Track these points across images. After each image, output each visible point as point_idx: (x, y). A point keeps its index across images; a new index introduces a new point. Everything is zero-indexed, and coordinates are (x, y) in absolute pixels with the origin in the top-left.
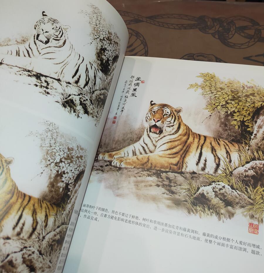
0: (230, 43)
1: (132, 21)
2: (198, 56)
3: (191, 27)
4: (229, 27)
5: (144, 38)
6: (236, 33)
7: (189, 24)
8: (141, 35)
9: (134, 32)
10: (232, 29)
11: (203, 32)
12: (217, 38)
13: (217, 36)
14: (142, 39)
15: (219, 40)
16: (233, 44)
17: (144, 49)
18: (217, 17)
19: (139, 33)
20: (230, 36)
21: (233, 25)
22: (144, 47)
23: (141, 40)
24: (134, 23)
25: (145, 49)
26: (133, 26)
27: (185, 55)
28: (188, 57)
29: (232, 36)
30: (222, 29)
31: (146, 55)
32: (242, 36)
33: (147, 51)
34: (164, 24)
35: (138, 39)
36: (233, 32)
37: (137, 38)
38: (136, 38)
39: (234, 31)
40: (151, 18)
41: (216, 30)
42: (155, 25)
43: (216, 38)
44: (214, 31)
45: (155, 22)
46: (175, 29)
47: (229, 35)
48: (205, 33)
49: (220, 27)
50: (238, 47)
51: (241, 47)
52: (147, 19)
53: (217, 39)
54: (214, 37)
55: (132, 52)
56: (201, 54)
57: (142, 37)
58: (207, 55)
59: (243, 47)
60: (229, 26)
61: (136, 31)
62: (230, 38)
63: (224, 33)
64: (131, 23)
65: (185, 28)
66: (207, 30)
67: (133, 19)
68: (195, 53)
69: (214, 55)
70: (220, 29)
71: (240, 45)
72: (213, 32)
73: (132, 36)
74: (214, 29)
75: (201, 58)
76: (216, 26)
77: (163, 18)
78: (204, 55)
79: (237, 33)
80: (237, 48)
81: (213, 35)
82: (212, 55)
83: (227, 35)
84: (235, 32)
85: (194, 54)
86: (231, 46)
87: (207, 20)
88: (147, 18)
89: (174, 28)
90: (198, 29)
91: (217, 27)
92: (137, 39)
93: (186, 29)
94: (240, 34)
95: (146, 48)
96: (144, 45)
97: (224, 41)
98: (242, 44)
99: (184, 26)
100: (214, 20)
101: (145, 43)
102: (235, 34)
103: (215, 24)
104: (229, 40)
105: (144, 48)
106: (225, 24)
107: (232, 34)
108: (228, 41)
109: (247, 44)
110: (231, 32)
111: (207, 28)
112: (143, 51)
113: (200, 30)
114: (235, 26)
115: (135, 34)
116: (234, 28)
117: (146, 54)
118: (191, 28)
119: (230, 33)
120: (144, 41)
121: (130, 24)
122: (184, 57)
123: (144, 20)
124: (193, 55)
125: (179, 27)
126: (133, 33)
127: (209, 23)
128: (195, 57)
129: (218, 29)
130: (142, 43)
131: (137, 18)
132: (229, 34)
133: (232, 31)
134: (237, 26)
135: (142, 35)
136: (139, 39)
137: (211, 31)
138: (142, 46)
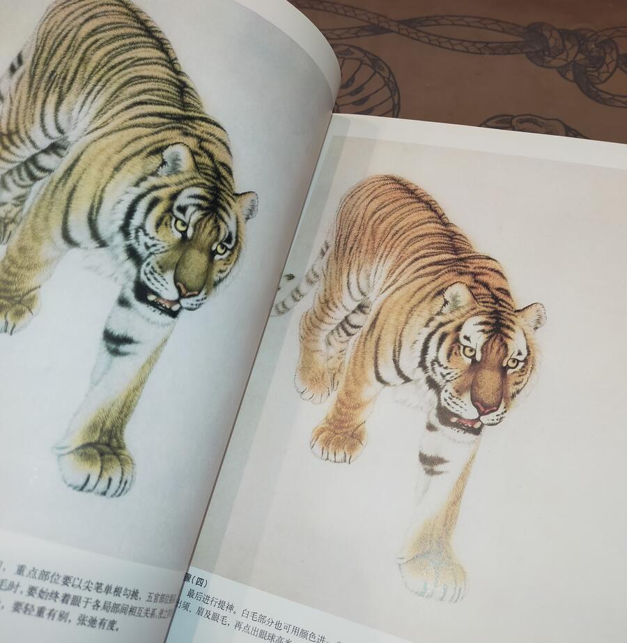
0: (600, 93)
1: (362, 28)
2: (522, 122)
3: (507, 49)
4: (602, 55)
5: (391, 73)
6: (618, 69)
7: (503, 43)
8: (384, 66)
9: (368, 57)
10: (608, 59)
11: (538, 65)
12: (572, 78)
13: (570, 75)
14: (386, 74)
15: (575, 84)
17: (391, 99)
18: (572, 28)
19: (379, 59)
20: (604, 76)
21: (612, 49)
22: (389, 94)
23: (383, 77)
24: (368, 35)
25: (394, 101)
26: (365, 42)
27: (491, 119)
28: (496, 122)
29: (608, 75)
30: (583, 57)
31: (396, 114)
33: (399, 104)
34: (442, 40)
35: (377, 74)
36: (613, 65)
37: (376, 72)
38: (373, 71)
39: (614, 62)
40: (410, 23)
41: (569, 60)
42: (419, 40)
43: (566, 79)
44: (565, 63)
45: (420, 34)
46: (468, 52)
47: (599, 73)
48: (543, 66)
49: (580, 52)
50: (622, 105)
52: (401, 26)
53: (571, 81)
54: (564, 77)
55: (360, 104)
56: (529, 117)
57: (386, 68)
58: (544, 121)
60: (602, 51)
61: (373, 55)
62: (603, 80)
63: (588, 69)
64: (359, 34)
65: (494, 52)
66: (549, 59)
67: (365, 24)
68: (515, 115)
69: (560, 121)
70: (580, 56)
73: (363, 66)
74: (564, 56)
75: (530, 125)
76: (571, 48)
77: (440, 24)
78: (538, 119)
79: (621, 69)
80: (618, 106)
81: (562, 71)
82: (557, 120)
83: (596, 74)
84: (617, 66)
85: (513, 117)
86: (604, 102)
87: (547, 34)
88: (400, 22)
89: (466, 50)
90: (524, 55)
91: (572, 52)
92: (374, 75)
93: (495, 54)
95: (396, 98)
96: (391, 91)
97: (588, 87)
99: (490, 45)
100: (565, 34)
101: (393, 87)
102: (615, 70)
103: (568, 45)
104: (600, 87)
105: (392, 96)
106: (593, 46)
107: (608, 72)
108: (596, 88)
110: (605, 66)
111: (547, 53)
112: (389, 105)
113: (530, 58)
114: (617, 51)
115: (368, 62)
116: (615, 56)
117: (395, 112)
118: (509, 53)
119: (604, 68)
120: (391, 78)
121: (358, 37)
122: (489, 124)
123: (392, 28)
124: (510, 118)
125: (480, 49)
126: (365, 59)
127: (552, 43)
128: (514, 121)
129: (574, 58)
130: (386, 84)
131: (376, 22)
132: (601, 70)
133: (607, 65)
134: (621, 52)
135: (386, 65)
136: (379, 73)
137: (556, 63)
138: (386, 92)
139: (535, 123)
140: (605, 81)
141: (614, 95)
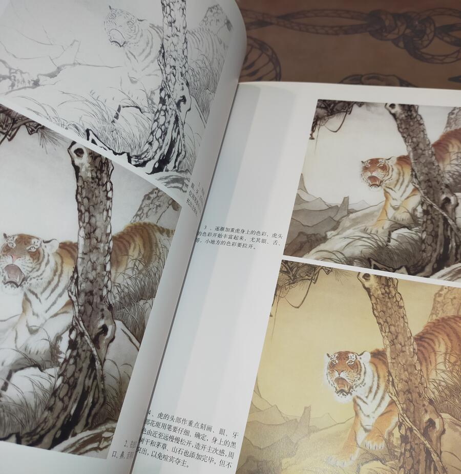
0: (424, 55)
2: (369, 79)
3: (354, 30)
4: (424, 28)
5: (273, 52)
6: (436, 38)
7: (352, 26)
9: (257, 43)
10: (428, 31)
11: (378, 39)
12: (402, 46)
13: (401, 44)
14: (270, 53)
15: (405, 50)
16: (430, 57)
17: (274, 71)
18: (402, 11)
19: (265, 43)
20: (426, 43)
21: (431, 24)
22: (273, 67)
23: (268, 56)
24: (256, 28)
25: (276, 71)
26: (254, 33)
27: (346, 78)
28: (351, 80)
29: (428, 42)
30: (410, 31)
31: (278, 80)
32: (448, 42)
33: (280, 73)
34: (308, 27)
35: (264, 54)
36: (431, 36)
37: (262, 52)
38: (260, 52)
39: (433, 33)
40: (285, 17)
41: (401, 33)
42: (292, 29)
43: (399, 47)
45: (292, 24)
46: (328, 34)
48: (381, 40)
49: (407, 28)
50: (439, 62)
51: (445, 61)
52: (279, 20)
53: (402, 48)
54: (397, 45)
55: (252, 75)
56: (374, 75)
57: (270, 49)
58: (385, 77)
59: (447, 60)
60: (423, 26)
61: (260, 41)
62: (425, 46)
63: (415, 39)
65: (346, 33)
66: (385, 34)
67: (254, 20)
68: (364, 74)
69: (396, 77)
70: (408, 31)
71: (443, 57)
72: (396, 36)
73: (253, 49)
74: (396, 31)
75: (374, 81)
76: (400, 26)
77: (307, 17)
78: (380, 76)
79: (438, 37)
80: (437, 63)
81: (395, 42)
82: (394, 75)
83: (420, 42)
84: (434, 36)
85: (362, 76)
86: (426, 60)
87: (383, 17)
88: (278, 17)
89: (326, 33)
90: (368, 33)
91: (402, 28)
92: (261, 54)
94: (442, 39)
95: (278, 69)
96: (274, 64)
97: (415, 52)
98: (447, 56)
99: (343, 28)
100: (396, 17)
101: (274, 60)
102: (433, 39)
103: (399, 24)
104: (424, 50)
105: (275, 68)
106: (417, 23)
107: (428, 40)
108: (420, 52)
109: (455, 55)
111: (384, 30)
112: (273, 74)
113: (372, 35)
114: (435, 26)
115: (257, 46)
116: (433, 29)
117: (278, 78)
118: (357, 33)
119: (426, 37)
120: (274, 56)
122: (345, 81)
123: (273, 22)
124: (360, 77)
125: (335, 31)
126: (255, 44)
127: (387, 23)
128: (363, 79)
129: (404, 32)
130: (270, 60)
131: (261, 18)
132: (424, 39)
133: (428, 35)
134: (437, 25)
135: (270, 47)
137: (391, 36)
138: (271, 66)
139: (378, 79)
140: (427, 46)
141: (433, 56)
